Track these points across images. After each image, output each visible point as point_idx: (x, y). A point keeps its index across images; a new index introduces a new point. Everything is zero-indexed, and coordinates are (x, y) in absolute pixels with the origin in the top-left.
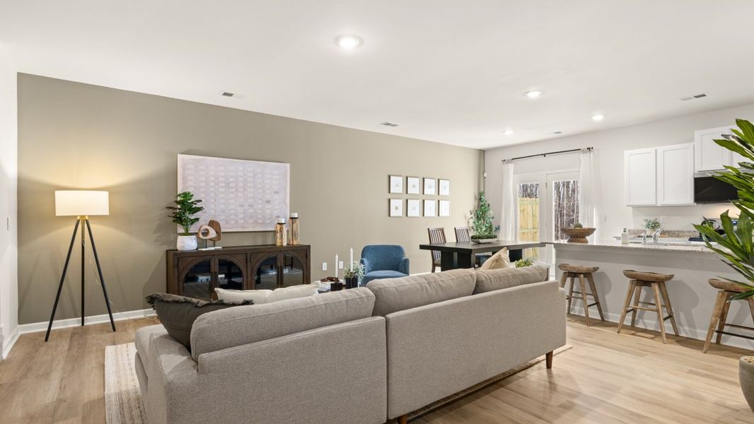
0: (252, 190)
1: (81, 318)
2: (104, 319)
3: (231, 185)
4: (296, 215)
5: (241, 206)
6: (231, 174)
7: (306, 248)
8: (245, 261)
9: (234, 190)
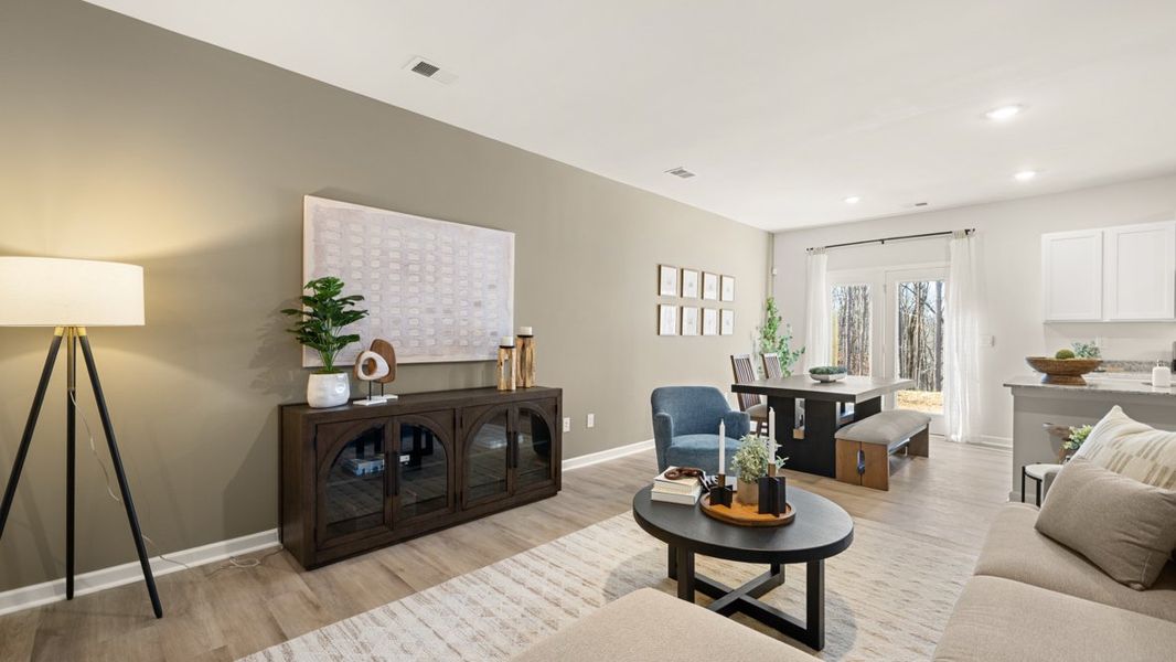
0: (449, 280)
1: (64, 580)
2: (128, 574)
3: (411, 267)
4: (529, 331)
5: (431, 311)
6: (414, 246)
7: (556, 394)
8: (451, 425)
9: (417, 279)
